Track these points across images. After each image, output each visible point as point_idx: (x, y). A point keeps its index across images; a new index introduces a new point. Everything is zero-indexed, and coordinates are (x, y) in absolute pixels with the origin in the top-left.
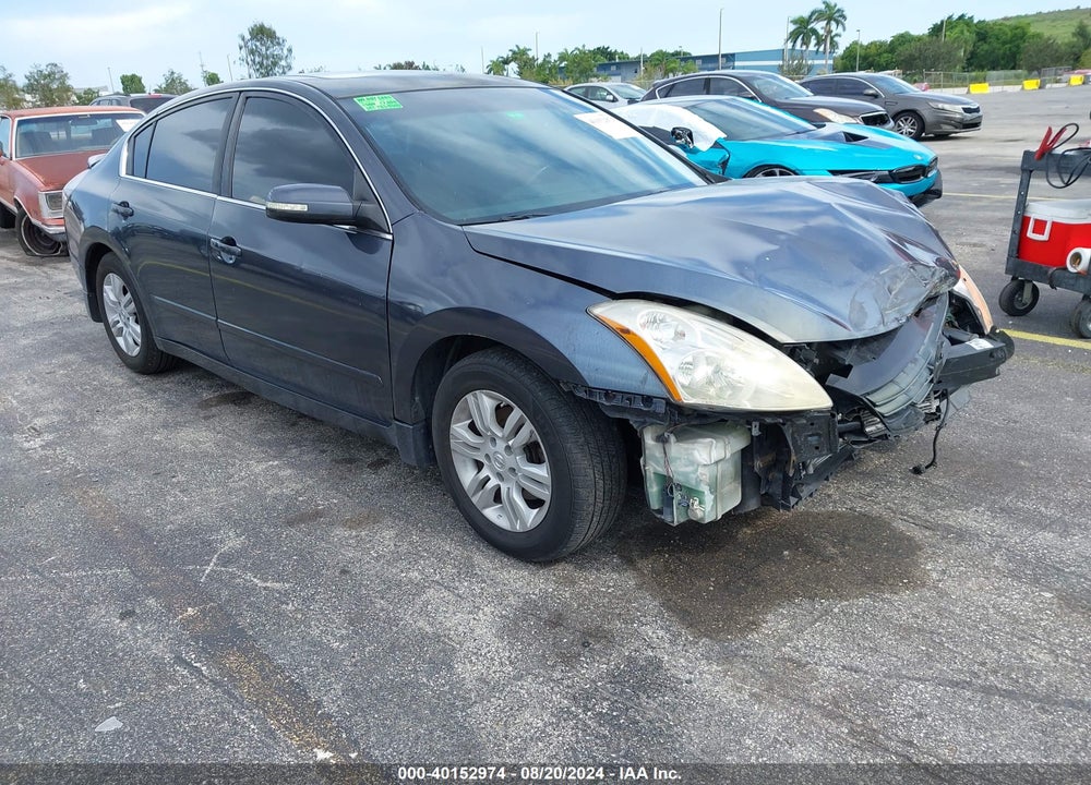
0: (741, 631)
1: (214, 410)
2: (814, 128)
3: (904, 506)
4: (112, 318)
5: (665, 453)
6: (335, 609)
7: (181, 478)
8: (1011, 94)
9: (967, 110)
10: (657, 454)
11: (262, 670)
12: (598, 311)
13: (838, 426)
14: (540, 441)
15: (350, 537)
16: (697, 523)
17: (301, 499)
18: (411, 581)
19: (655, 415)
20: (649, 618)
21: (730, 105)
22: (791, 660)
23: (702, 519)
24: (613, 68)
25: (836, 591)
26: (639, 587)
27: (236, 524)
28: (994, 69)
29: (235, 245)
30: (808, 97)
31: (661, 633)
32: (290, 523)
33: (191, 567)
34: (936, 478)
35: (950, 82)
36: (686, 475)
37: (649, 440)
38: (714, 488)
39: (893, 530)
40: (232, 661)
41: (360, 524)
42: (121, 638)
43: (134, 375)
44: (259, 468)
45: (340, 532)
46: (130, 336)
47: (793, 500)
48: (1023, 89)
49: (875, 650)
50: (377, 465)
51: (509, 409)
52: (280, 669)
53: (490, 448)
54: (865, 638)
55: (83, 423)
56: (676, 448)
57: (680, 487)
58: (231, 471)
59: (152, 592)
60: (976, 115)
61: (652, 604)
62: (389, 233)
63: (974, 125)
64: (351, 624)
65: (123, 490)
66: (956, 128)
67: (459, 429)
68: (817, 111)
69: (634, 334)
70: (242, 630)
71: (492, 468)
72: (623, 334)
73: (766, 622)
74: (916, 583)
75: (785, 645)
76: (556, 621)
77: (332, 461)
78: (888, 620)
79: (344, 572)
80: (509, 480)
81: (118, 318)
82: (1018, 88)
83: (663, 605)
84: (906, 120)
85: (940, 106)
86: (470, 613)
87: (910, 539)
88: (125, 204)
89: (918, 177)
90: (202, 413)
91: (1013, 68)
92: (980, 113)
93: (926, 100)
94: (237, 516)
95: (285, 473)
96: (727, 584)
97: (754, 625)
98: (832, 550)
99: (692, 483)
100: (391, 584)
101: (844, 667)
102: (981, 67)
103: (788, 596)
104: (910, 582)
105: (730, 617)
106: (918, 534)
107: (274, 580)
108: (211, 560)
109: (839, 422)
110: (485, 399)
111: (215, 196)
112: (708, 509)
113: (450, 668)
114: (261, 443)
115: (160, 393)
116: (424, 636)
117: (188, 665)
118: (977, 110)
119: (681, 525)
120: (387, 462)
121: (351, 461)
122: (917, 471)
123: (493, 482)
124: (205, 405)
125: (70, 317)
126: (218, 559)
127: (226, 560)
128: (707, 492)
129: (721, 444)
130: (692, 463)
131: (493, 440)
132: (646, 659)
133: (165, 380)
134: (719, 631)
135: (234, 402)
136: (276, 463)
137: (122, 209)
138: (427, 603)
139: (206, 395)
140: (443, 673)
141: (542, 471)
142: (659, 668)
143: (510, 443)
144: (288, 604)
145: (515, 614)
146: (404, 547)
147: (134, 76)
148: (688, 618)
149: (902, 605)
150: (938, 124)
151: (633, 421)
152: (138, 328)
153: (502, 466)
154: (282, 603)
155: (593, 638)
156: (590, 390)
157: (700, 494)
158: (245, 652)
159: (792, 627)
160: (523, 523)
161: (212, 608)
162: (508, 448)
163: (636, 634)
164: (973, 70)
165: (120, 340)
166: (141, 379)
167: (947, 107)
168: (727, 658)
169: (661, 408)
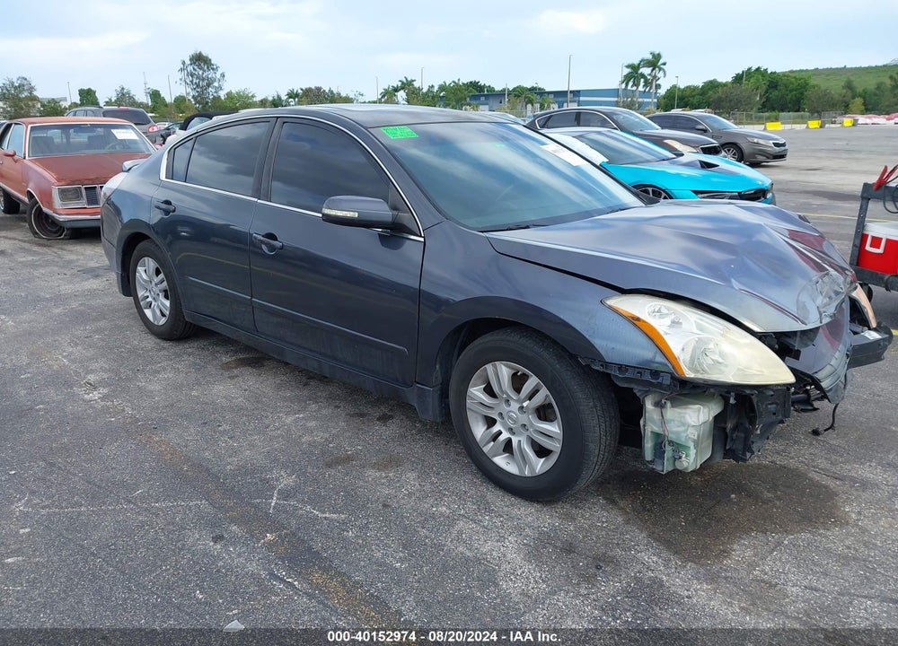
0: (717, 557)
1: (236, 372)
2: (674, 156)
3: (813, 460)
4: (141, 293)
5: (662, 416)
6: (388, 536)
7: (225, 427)
8: (798, 132)
9: (777, 145)
10: (655, 417)
11: (344, 585)
12: (611, 302)
13: (792, 397)
14: (554, 404)
15: (381, 477)
16: (680, 471)
17: (331, 445)
18: (441, 514)
19: (660, 386)
20: (642, 547)
21: (608, 136)
22: (763, 581)
23: (686, 468)
24: (483, 99)
25: (781, 526)
26: (627, 522)
27: (284, 466)
28: (783, 111)
29: (276, 240)
30: (657, 130)
31: (655, 559)
32: (329, 465)
33: (258, 501)
34: (831, 438)
35: (751, 120)
36: (678, 433)
37: (649, 405)
38: (697, 443)
39: (811, 480)
40: (317, 577)
41: (385, 467)
42: (219, 558)
43: (158, 341)
44: (289, 420)
45: (372, 474)
46: (158, 308)
47: (748, 455)
48: (808, 127)
49: (825, 574)
50: (384, 419)
51: (525, 378)
52: (357, 585)
53: (504, 409)
54: (815, 565)
55: (128, 379)
56: (671, 412)
57: (671, 443)
58: (267, 422)
59: (233, 521)
60: (783, 148)
61: (642, 536)
62: (421, 236)
63: (781, 156)
64: (405, 547)
65: (181, 437)
66: (768, 158)
67: (476, 392)
68: (665, 141)
69: (644, 321)
70: (317, 552)
71: (504, 425)
72: (635, 321)
73: (734, 550)
74: (842, 522)
75: (755, 570)
76: (569, 549)
77: (346, 415)
78: (828, 551)
79: (385, 506)
80: (520, 434)
81: (148, 294)
82: (804, 126)
83: (649, 536)
84: (729, 150)
85: (756, 140)
86: (498, 541)
87: (826, 487)
88: (168, 203)
89: (760, 198)
90: (226, 374)
91: (798, 111)
92: (786, 147)
93: (745, 136)
94: (282, 459)
95: (311, 424)
96: (694, 521)
97: (725, 553)
98: (768, 495)
99: (682, 440)
100: (427, 518)
101: (805, 587)
102: (773, 109)
103: (747, 531)
104: (836, 521)
105: (705, 547)
106: (831, 483)
107: (330, 512)
108: (272, 495)
109: (793, 394)
110: (504, 368)
111: (256, 200)
112: (691, 461)
113: (497, 585)
114: (285, 399)
115: (185, 357)
116: (467, 560)
117: (282, 580)
118: (784, 145)
119: (669, 473)
120: (391, 417)
121: (362, 415)
122: (816, 433)
123: (505, 435)
124: (226, 367)
125: (89, 291)
126: (279, 494)
127: (286, 494)
128: (692, 447)
129: (706, 410)
130: (683, 424)
131: (507, 401)
132: (650, 578)
133: (187, 345)
134: (700, 557)
135: (249, 365)
136: (301, 416)
137: (164, 206)
138: (460, 532)
139: (225, 359)
140: (492, 589)
141: (554, 428)
142: (662, 586)
143: (525, 404)
144: (348, 532)
145: (534, 543)
146: (428, 487)
147: (89, 90)
148: (671, 545)
149: (834, 539)
150: (753, 155)
151: (637, 390)
152: (167, 303)
153: (515, 422)
154: (343, 531)
155: (602, 562)
156: (606, 364)
157: (686, 448)
158: (325, 570)
159: (756, 555)
160: (532, 469)
161: (286, 534)
162: (521, 408)
163: (638, 561)
164: (767, 111)
165: (148, 313)
166: (166, 344)
167: (761, 142)
168: (712, 579)
169: (667, 381)
